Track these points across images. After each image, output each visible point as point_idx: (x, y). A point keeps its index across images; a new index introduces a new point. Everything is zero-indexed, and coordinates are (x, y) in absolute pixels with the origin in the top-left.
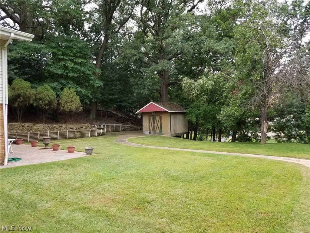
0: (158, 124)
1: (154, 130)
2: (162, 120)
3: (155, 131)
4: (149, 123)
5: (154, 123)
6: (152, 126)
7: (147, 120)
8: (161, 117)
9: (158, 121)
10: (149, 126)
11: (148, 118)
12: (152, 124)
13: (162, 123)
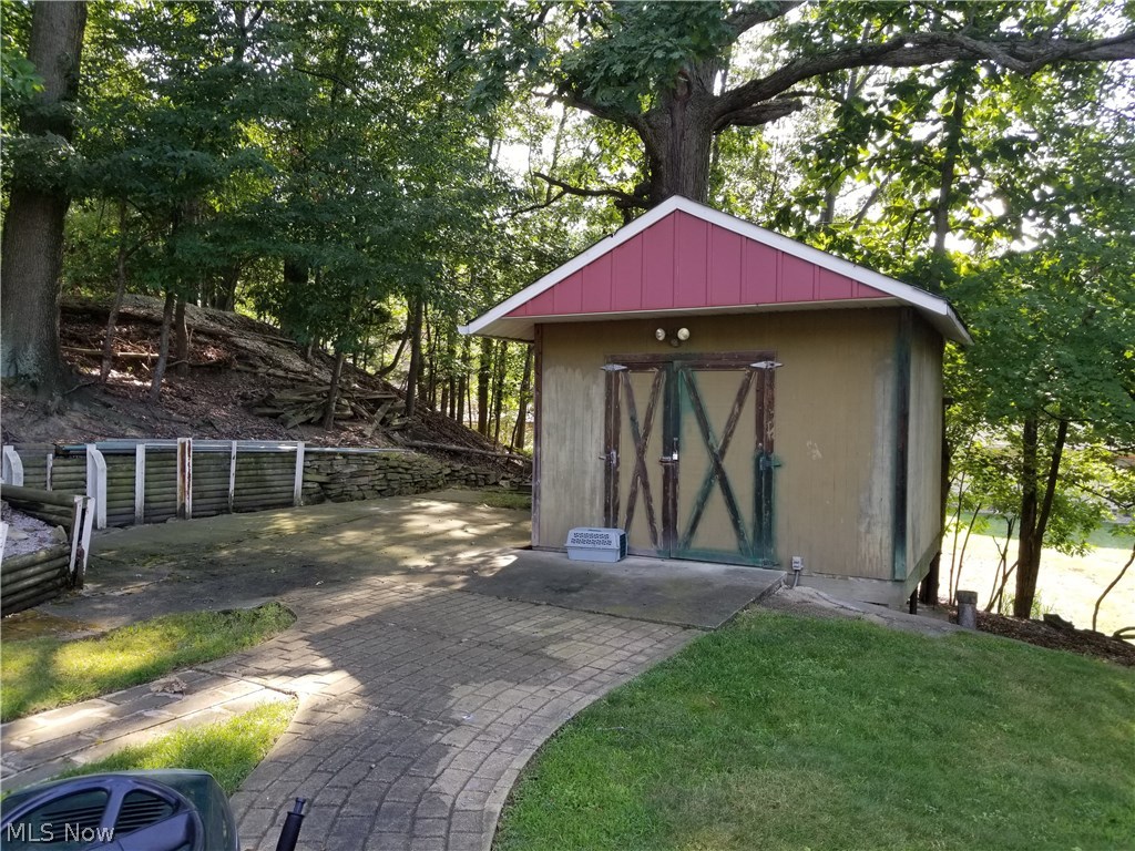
0: (717, 458)
1: (669, 521)
2: (778, 410)
3: (682, 526)
4: (611, 442)
5: (671, 445)
6: (641, 471)
7: (589, 407)
8: (767, 379)
9: (718, 427)
10: (611, 473)
11: (598, 392)
12: (641, 452)
13: (779, 451)
